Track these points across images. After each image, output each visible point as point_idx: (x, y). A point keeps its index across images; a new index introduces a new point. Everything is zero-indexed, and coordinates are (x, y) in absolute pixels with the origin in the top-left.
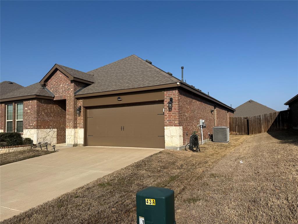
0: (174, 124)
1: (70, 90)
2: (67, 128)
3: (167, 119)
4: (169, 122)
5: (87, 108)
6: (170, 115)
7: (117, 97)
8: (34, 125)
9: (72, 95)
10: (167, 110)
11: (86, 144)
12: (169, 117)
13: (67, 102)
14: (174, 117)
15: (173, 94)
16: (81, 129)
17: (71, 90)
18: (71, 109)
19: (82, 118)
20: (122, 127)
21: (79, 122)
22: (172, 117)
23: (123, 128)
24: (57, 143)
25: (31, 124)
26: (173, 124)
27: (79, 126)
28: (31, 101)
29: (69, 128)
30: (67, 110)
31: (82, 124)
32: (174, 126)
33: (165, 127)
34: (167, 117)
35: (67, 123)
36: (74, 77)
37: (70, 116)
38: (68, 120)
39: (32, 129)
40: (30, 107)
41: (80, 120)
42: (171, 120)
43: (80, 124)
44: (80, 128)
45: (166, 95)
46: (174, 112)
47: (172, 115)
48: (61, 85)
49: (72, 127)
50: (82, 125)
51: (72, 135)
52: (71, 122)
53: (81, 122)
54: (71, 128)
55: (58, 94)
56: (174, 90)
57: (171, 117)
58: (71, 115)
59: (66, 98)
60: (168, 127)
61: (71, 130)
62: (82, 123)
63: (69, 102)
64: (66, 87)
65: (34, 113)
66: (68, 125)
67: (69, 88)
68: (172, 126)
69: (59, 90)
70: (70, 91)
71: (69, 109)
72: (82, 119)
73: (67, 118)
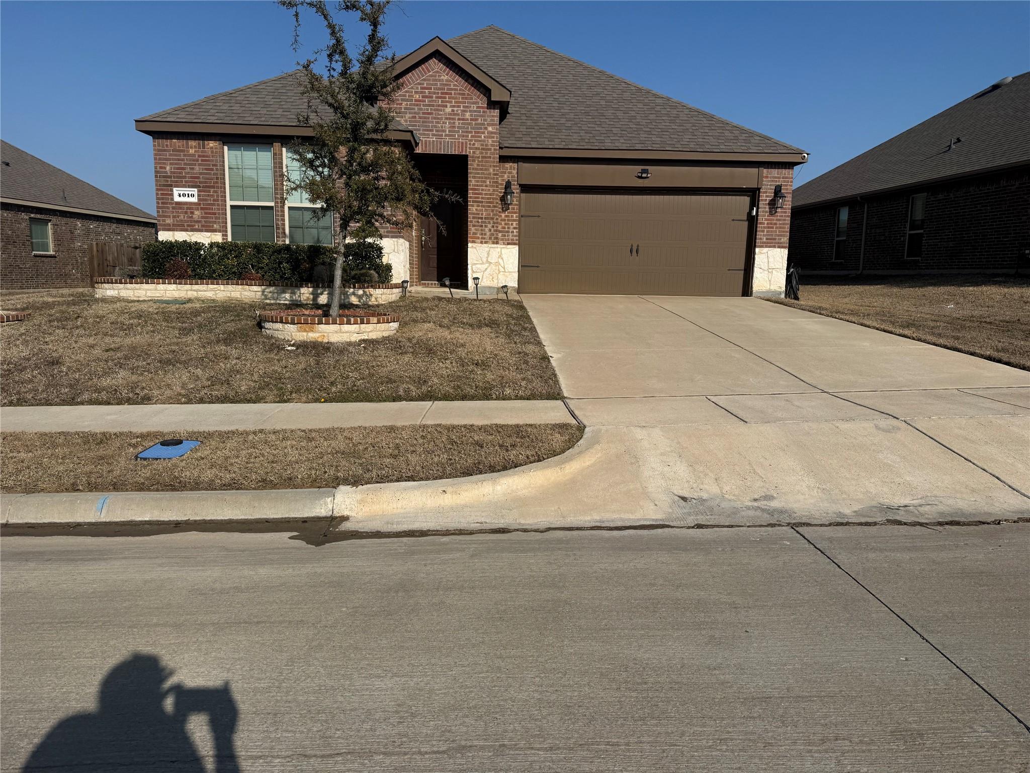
0: (778, 243)
1: (486, 128)
2: (473, 242)
3: (763, 231)
4: (767, 239)
6: (771, 224)
10: (766, 212)
11: (523, 287)
12: (769, 227)
13: (472, 166)
14: (780, 228)
15: (783, 178)
16: (510, 246)
21: (503, 228)
22: (776, 228)
26: (776, 243)
29: (479, 241)
30: (472, 189)
33: (757, 250)
34: (764, 227)
35: (474, 226)
38: (474, 218)
42: (772, 235)
43: (508, 232)
44: (508, 244)
45: (767, 177)
46: (782, 216)
47: (776, 224)
48: (449, 110)
49: (490, 238)
51: (490, 263)
52: (489, 226)
54: (486, 243)
55: (433, 135)
56: (785, 168)
57: (773, 228)
59: (469, 152)
60: (765, 250)
61: (487, 249)
63: (478, 165)
64: (468, 115)
66: (474, 233)
67: (479, 121)
68: (774, 247)
69: (438, 123)
70: (483, 133)
71: (481, 186)
72: (514, 220)
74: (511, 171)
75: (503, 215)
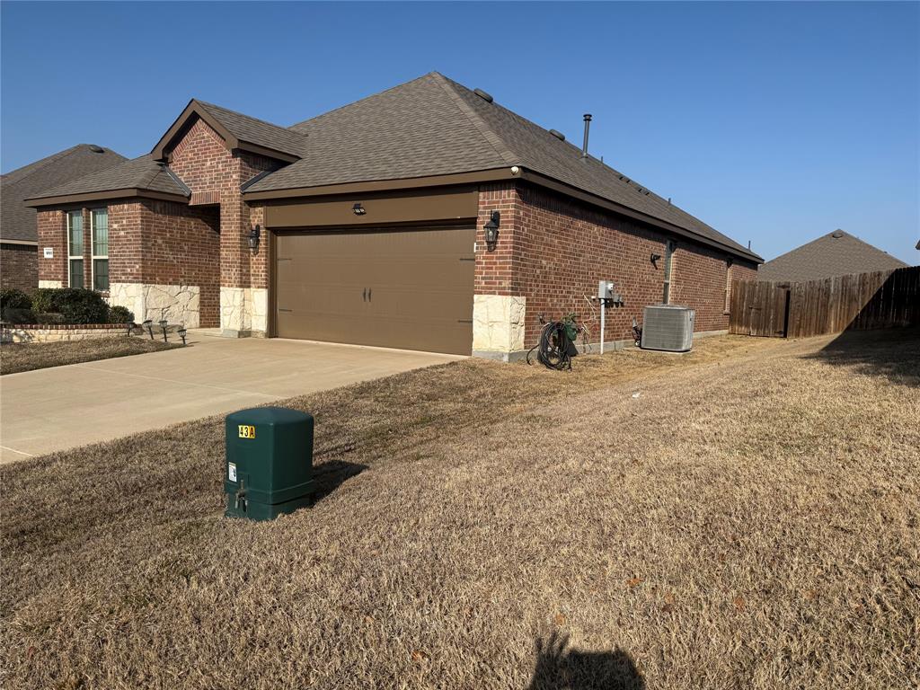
0: (499, 288)
1: (231, 177)
2: (224, 285)
3: (481, 273)
4: (486, 283)
5: (276, 231)
6: (490, 263)
7: (352, 204)
8: (135, 272)
9: (236, 192)
10: (484, 248)
11: (273, 331)
12: (488, 268)
13: (223, 212)
14: (501, 268)
15: (503, 202)
16: (260, 290)
17: (234, 176)
18: (232, 231)
19: (263, 259)
20: (365, 290)
21: (255, 271)
22: (496, 268)
23: (367, 295)
24: (201, 327)
25: (129, 270)
26: (496, 288)
27: (254, 283)
28: (126, 206)
29: (227, 284)
31: (261, 275)
32: (500, 294)
33: (476, 297)
34: (482, 268)
35: (224, 270)
36: (239, 140)
37: (230, 251)
38: (224, 262)
39: (130, 282)
40: (124, 222)
41: (258, 264)
42: (491, 278)
43: (258, 275)
44: (259, 287)
45: (484, 203)
46: (502, 253)
47: (495, 263)
49: (235, 282)
50: (263, 279)
51: (235, 307)
52: (234, 270)
53: (261, 270)
54: (232, 286)
55: (200, 188)
56: (505, 189)
57: (491, 268)
58: (234, 251)
59: (220, 200)
60: (484, 297)
61: (233, 293)
63: (227, 212)
64: (220, 166)
65: (135, 240)
66: (225, 277)
67: (227, 170)
68: (494, 293)
69: (202, 176)
70: (230, 181)
71: (228, 231)
72: (262, 264)
73: (223, 258)
74: (258, 216)
75: (255, 259)
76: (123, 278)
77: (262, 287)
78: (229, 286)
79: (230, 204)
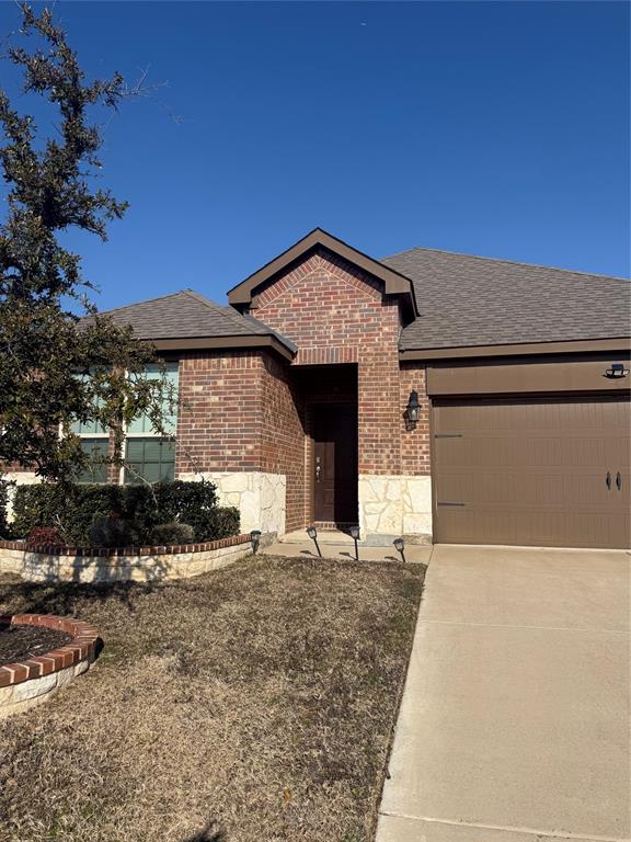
1: (380, 329)
2: (365, 472)
7: (608, 364)
8: (243, 454)
9: (389, 349)
13: (364, 376)
16: (417, 477)
17: (386, 329)
18: (382, 400)
19: (424, 436)
20: (608, 474)
21: (408, 452)
24: (287, 532)
25: (229, 452)
27: (408, 469)
28: (225, 361)
29: (373, 471)
30: (362, 405)
31: (422, 458)
35: (366, 451)
37: (378, 425)
38: (365, 441)
39: (230, 470)
40: (221, 383)
41: (416, 443)
43: (415, 458)
44: (416, 474)
48: (333, 312)
49: (389, 467)
50: (427, 463)
51: (389, 501)
52: (387, 451)
53: (420, 451)
54: (382, 473)
55: (315, 343)
58: (387, 425)
59: (359, 359)
61: (384, 482)
62: (425, 456)
63: (371, 374)
64: (357, 316)
65: (243, 409)
66: (366, 461)
67: (372, 321)
69: (320, 328)
70: (378, 335)
71: (375, 399)
72: (423, 442)
73: (364, 436)
74: (417, 379)
75: (408, 436)
76: (214, 464)
77: (426, 474)
78: (376, 473)
79: (377, 364)
